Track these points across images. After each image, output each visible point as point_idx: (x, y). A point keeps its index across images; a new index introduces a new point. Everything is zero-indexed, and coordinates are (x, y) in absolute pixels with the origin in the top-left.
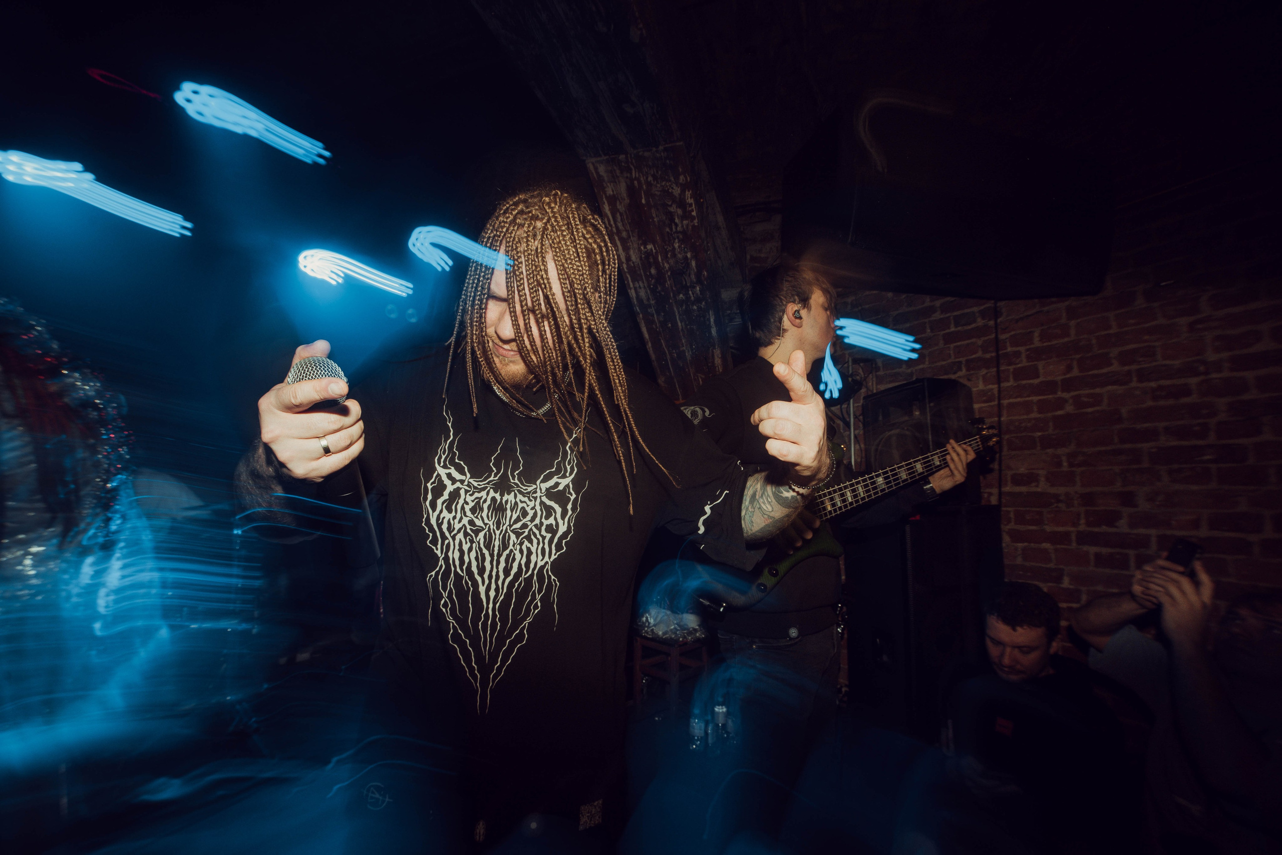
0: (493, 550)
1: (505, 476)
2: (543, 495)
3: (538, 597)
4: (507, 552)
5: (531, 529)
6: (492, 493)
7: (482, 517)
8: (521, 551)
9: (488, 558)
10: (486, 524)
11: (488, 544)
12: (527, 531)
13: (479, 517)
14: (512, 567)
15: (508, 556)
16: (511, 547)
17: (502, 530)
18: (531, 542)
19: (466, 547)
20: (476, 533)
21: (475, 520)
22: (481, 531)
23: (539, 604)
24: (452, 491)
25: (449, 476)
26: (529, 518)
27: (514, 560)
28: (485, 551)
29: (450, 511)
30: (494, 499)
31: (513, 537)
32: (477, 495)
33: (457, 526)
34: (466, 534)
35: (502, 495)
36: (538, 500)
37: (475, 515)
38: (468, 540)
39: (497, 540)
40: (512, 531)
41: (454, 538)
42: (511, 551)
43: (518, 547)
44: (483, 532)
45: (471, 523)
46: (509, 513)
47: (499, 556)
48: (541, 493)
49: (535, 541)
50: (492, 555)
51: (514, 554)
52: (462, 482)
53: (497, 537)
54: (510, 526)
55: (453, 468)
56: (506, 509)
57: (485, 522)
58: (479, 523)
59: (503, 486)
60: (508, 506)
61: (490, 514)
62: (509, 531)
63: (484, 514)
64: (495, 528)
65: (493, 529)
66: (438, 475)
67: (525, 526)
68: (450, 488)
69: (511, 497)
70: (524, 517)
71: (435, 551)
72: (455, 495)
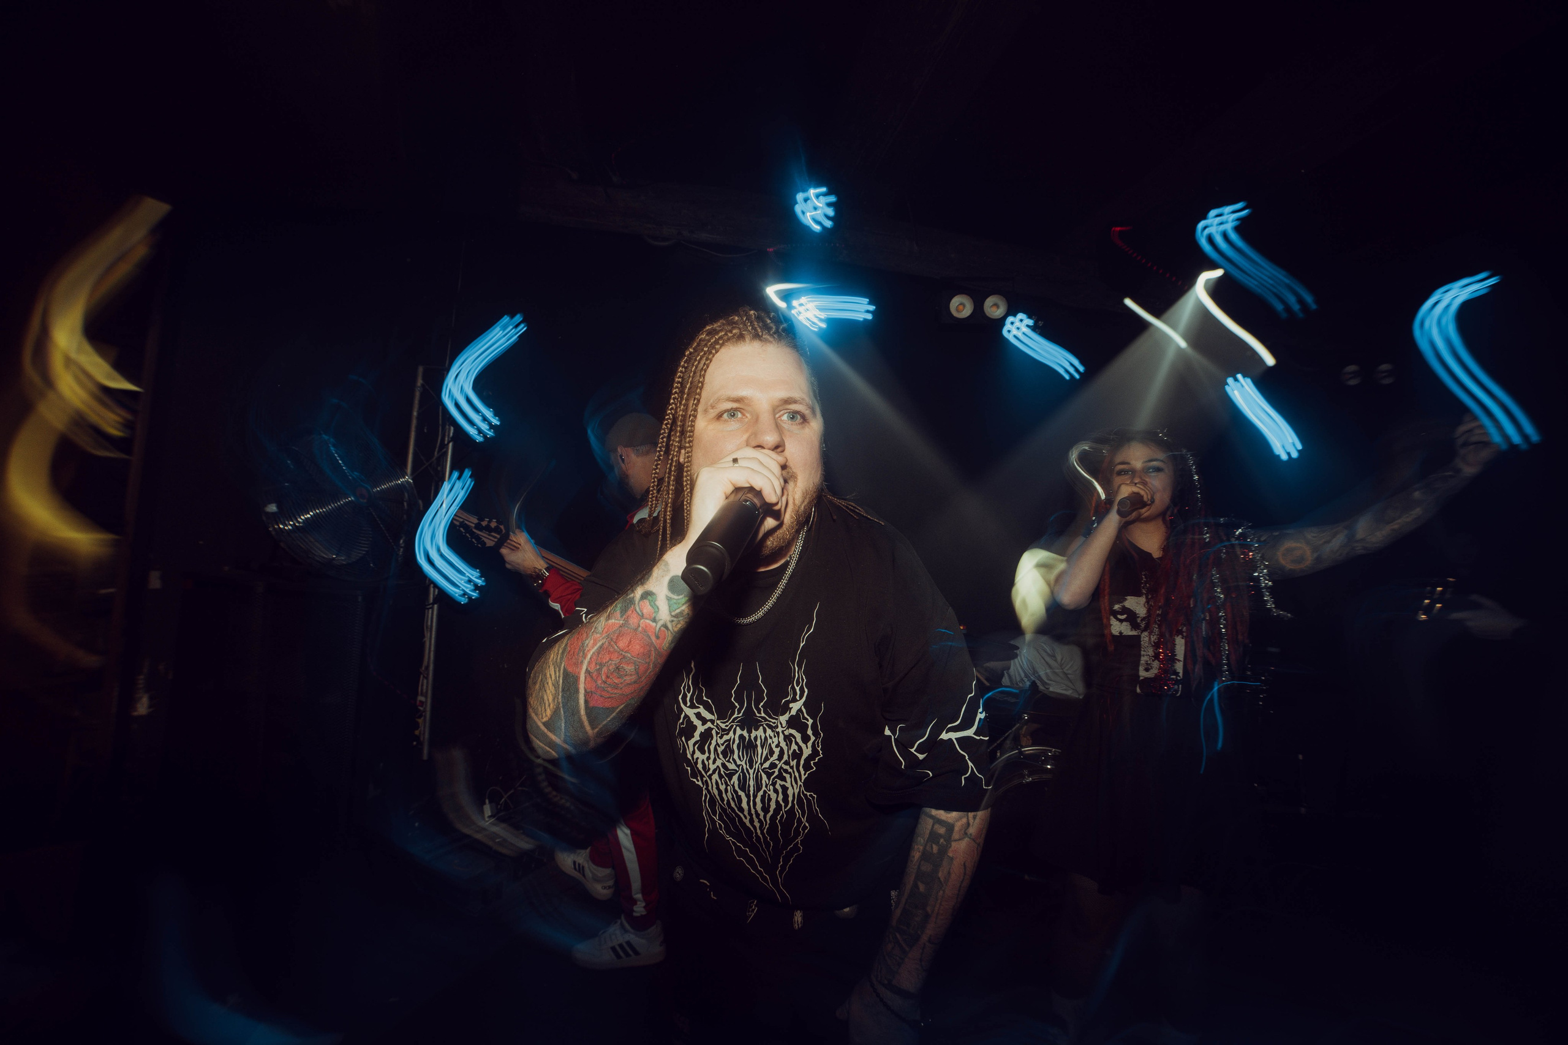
0: (749, 791)
1: (749, 710)
2: (785, 729)
3: (804, 820)
4: (761, 793)
5: (781, 768)
6: (739, 731)
7: (734, 760)
8: (776, 791)
9: (744, 800)
10: (738, 766)
11: (743, 786)
12: (776, 770)
13: (731, 760)
14: (769, 806)
15: (763, 797)
16: (764, 788)
17: (755, 769)
18: (784, 779)
19: (722, 787)
20: (730, 776)
21: (727, 764)
22: (734, 774)
23: (807, 825)
24: (703, 731)
25: (698, 716)
26: (776, 756)
27: (770, 799)
28: (741, 793)
29: (703, 752)
30: (741, 737)
31: (764, 777)
32: (726, 738)
33: (712, 767)
34: (721, 776)
35: (750, 732)
36: (781, 736)
37: (727, 760)
38: (723, 781)
39: (751, 779)
40: (763, 770)
41: (710, 777)
42: (765, 792)
43: (771, 787)
44: (737, 775)
45: (724, 765)
46: (759, 749)
47: (755, 796)
48: (782, 727)
49: (787, 776)
50: (748, 796)
51: (769, 795)
52: (712, 722)
53: (751, 776)
54: (762, 764)
55: (701, 707)
56: (757, 746)
57: (738, 764)
58: (732, 766)
59: (749, 722)
60: (758, 742)
61: (741, 754)
62: (760, 770)
63: (736, 757)
64: (748, 767)
65: (747, 769)
66: (686, 716)
67: (773, 766)
68: (701, 729)
69: (760, 732)
70: (771, 756)
71: (697, 783)
72: (706, 736)
